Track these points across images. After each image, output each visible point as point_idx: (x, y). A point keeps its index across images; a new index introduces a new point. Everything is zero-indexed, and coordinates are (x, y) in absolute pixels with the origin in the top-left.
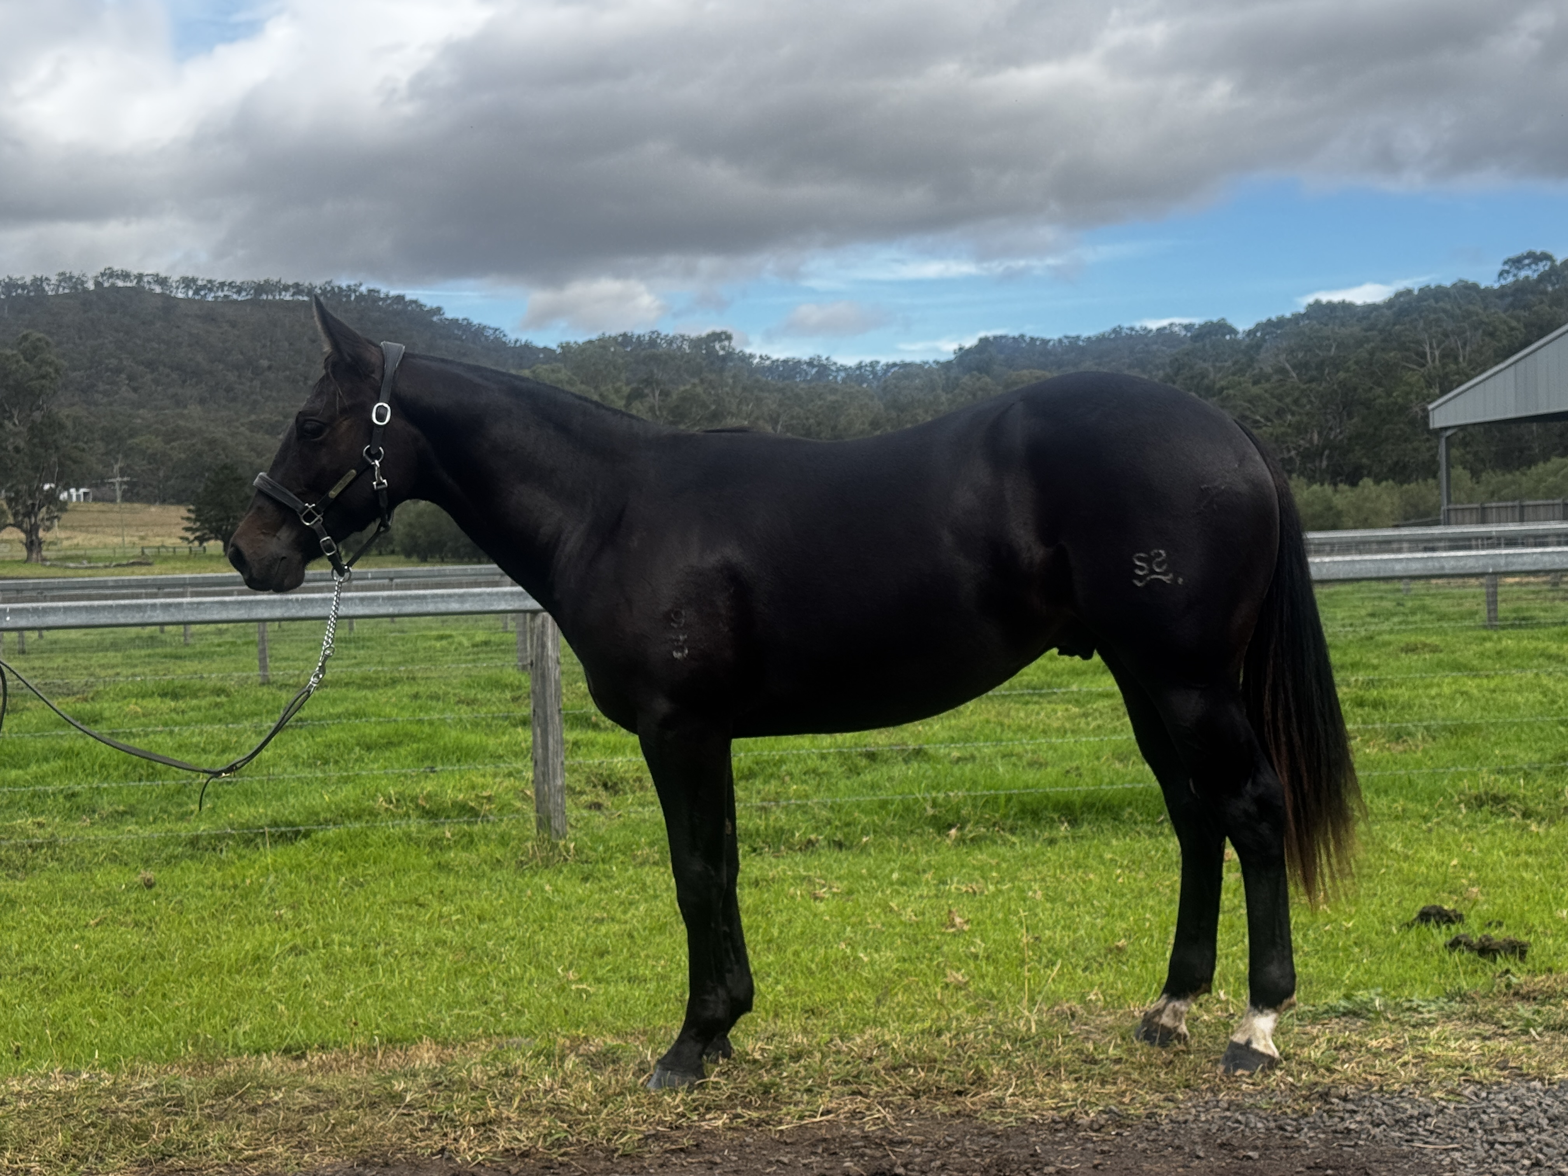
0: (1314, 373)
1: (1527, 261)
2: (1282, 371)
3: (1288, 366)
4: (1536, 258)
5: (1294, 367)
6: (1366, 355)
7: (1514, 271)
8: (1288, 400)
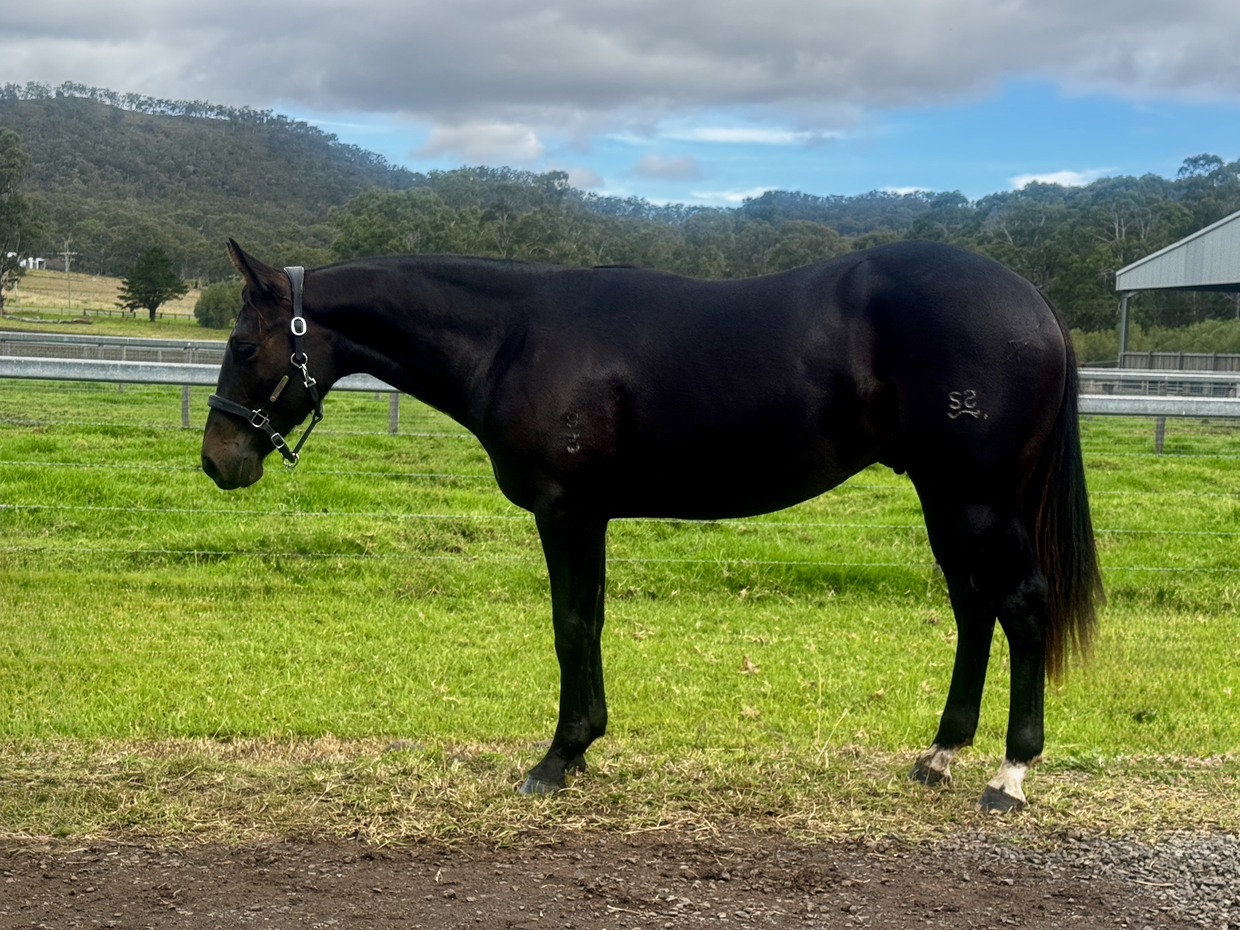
0: (1027, 239)
1: (1202, 162)
2: (1001, 235)
3: (1006, 232)
4: (1209, 160)
5: (1011, 233)
6: (1068, 228)
7: (1191, 168)
8: (1004, 259)
